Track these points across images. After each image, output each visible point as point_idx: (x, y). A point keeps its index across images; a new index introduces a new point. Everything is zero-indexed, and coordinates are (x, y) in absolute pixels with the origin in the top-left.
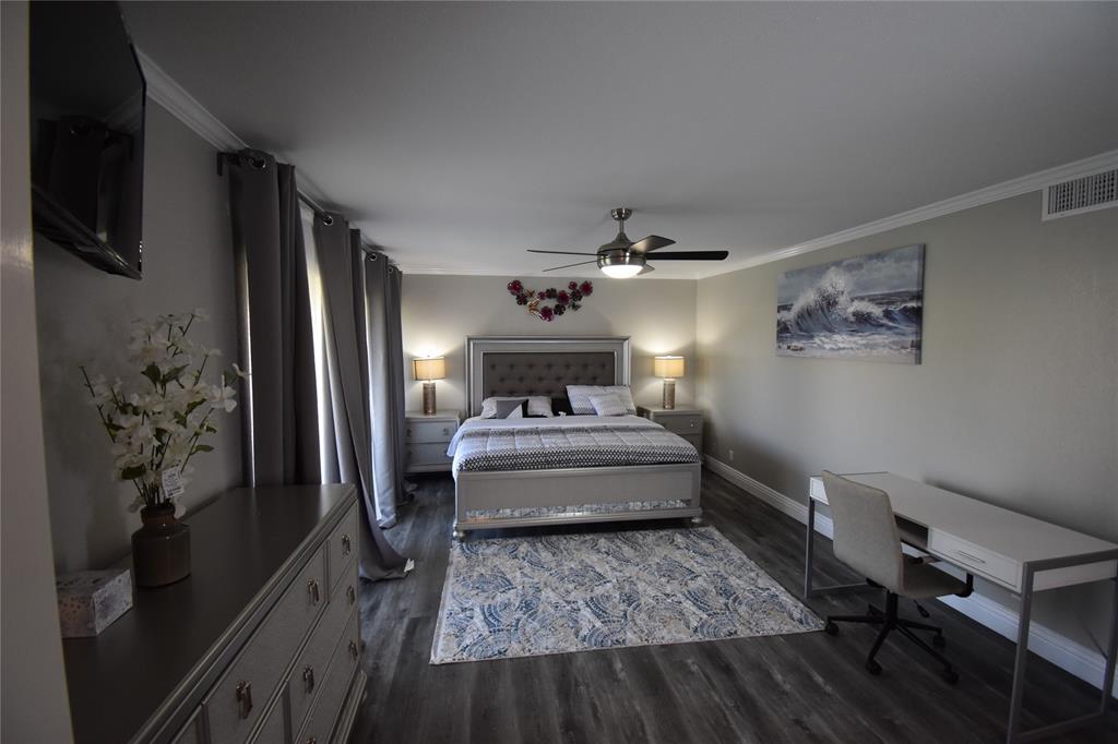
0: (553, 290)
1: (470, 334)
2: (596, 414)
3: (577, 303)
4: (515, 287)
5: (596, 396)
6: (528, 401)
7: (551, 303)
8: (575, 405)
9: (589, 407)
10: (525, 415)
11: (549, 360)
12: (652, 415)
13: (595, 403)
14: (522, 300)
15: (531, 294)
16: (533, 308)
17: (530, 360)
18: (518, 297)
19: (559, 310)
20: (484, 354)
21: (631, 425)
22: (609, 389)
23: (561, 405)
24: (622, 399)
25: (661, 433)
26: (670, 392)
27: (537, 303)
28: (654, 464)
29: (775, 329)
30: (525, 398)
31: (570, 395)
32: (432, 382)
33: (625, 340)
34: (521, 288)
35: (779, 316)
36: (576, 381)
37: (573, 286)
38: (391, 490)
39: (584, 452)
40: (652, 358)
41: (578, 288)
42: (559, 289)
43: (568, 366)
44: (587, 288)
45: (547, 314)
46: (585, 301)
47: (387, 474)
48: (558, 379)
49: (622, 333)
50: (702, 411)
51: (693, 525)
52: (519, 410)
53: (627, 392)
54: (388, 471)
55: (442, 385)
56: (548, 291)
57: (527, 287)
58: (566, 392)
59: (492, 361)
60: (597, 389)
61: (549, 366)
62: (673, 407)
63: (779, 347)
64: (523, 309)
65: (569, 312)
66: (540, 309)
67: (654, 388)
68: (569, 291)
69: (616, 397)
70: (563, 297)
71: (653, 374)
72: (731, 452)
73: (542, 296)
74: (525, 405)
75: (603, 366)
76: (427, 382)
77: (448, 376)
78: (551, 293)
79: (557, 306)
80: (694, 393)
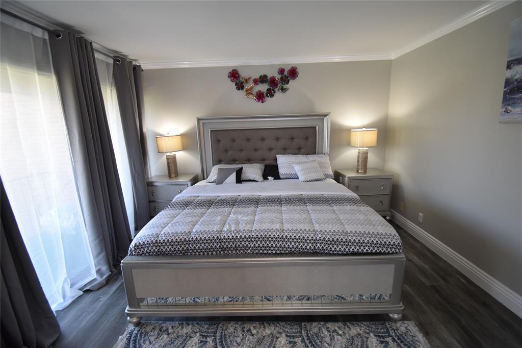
0: (265, 76)
1: (201, 116)
2: (298, 178)
3: (285, 87)
4: (234, 75)
5: (299, 163)
6: (242, 168)
7: (263, 88)
8: (282, 171)
9: (293, 172)
10: (239, 180)
11: (261, 134)
12: (346, 179)
13: (297, 169)
14: (240, 86)
15: (247, 81)
16: (249, 92)
17: (247, 135)
18: (236, 84)
19: (270, 93)
20: (211, 131)
21: (326, 193)
22: (311, 157)
23: (271, 171)
24: (321, 165)
25: (355, 207)
26: (363, 160)
27: (252, 88)
28: (347, 255)
29: (502, 90)
30: (239, 166)
31: (279, 162)
32: (173, 153)
33: (326, 116)
34: (239, 76)
35: (508, 74)
36: (285, 151)
37: (282, 71)
38: (104, 254)
39: (264, 238)
40: (349, 130)
41: (286, 73)
42: (270, 75)
43: (278, 139)
44: (293, 73)
45: (260, 97)
46: (292, 84)
47: (97, 241)
48: (270, 150)
49: (324, 111)
50: (393, 175)
51: (390, 319)
52: (233, 177)
53: (326, 159)
54: (98, 237)
55: (181, 156)
56: (261, 77)
57: (243, 74)
58: (276, 160)
59: (217, 136)
60: (301, 158)
61: (263, 139)
62: (365, 172)
63: (506, 112)
64: (242, 93)
65: (278, 95)
66: (255, 94)
67: (350, 155)
68: (278, 77)
69: (316, 165)
70: (273, 82)
71: (349, 144)
72: (421, 214)
73: (256, 82)
74: (239, 172)
75: (307, 138)
76: (169, 154)
77: (184, 148)
78: (263, 79)
79: (268, 90)
80: (384, 160)
